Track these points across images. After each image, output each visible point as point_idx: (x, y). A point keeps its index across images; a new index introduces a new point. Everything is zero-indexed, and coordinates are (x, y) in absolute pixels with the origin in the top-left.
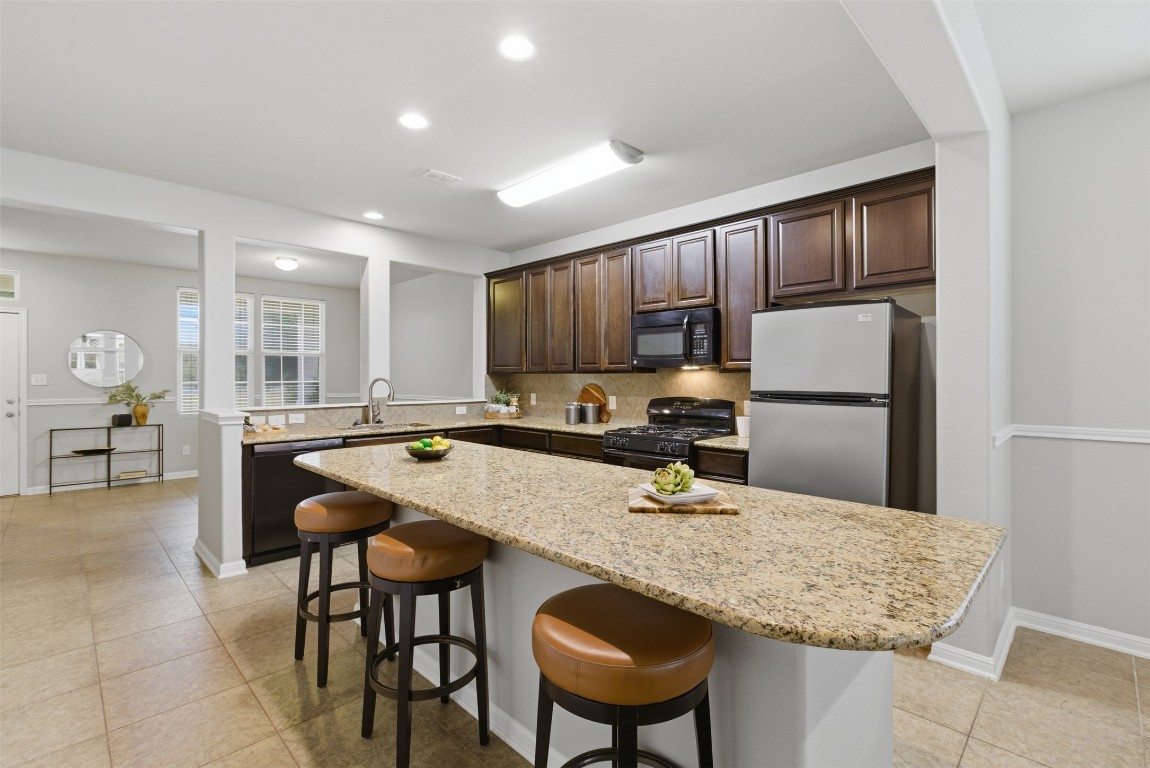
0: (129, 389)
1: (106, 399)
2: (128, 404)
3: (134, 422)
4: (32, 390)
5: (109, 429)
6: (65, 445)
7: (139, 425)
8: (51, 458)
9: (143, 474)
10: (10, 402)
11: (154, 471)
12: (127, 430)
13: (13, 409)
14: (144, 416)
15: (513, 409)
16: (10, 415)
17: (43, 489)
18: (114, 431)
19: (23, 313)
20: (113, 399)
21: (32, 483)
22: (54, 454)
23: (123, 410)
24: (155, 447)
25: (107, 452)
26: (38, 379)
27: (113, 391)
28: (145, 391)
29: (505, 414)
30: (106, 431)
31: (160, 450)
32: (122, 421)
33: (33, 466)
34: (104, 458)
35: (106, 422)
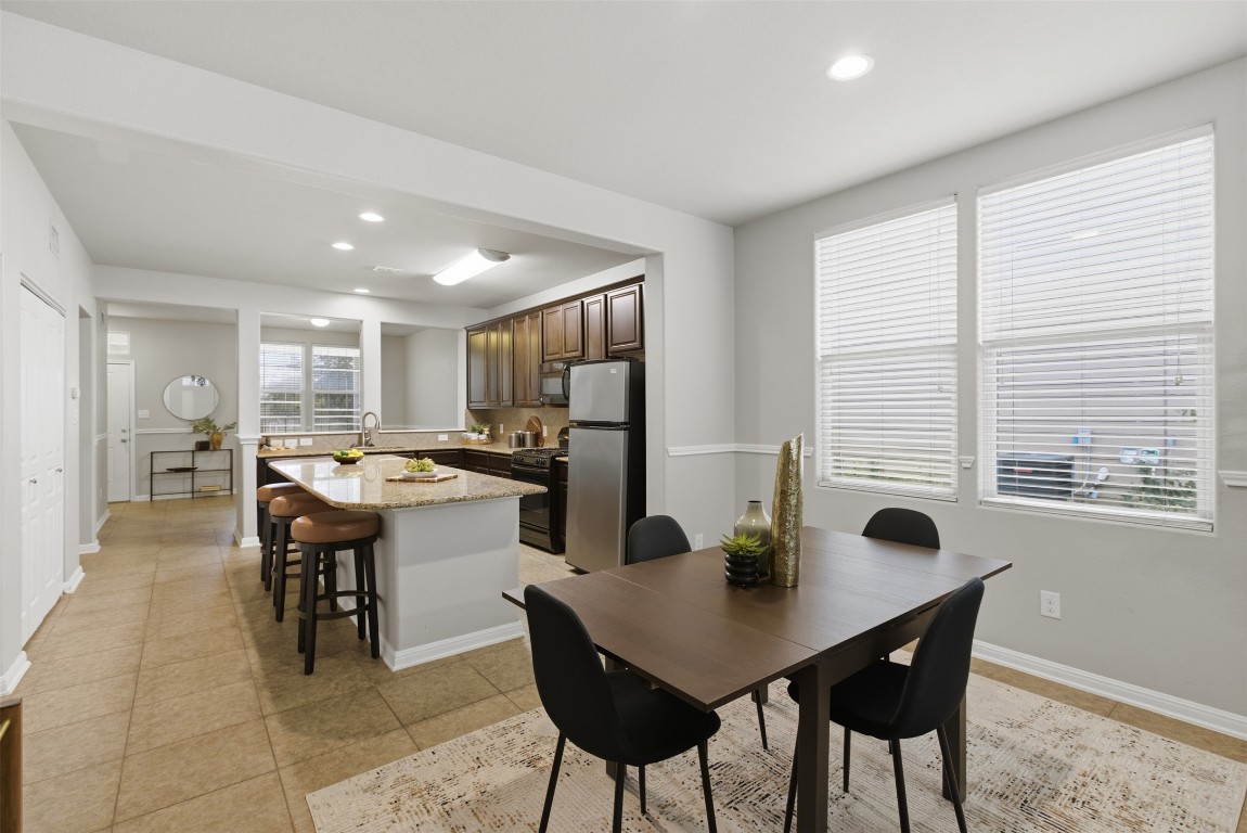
0: (208, 422)
1: (191, 429)
2: (208, 433)
3: (211, 448)
4: (140, 422)
5: (193, 452)
6: (162, 464)
7: (215, 450)
8: (152, 474)
9: (217, 488)
10: (124, 431)
11: (228, 486)
12: (206, 453)
13: (126, 436)
14: (219, 442)
15: (483, 437)
16: (124, 441)
17: (146, 497)
18: (196, 454)
19: (133, 364)
20: (196, 430)
21: (139, 493)
22: (154, 471)
23: (203, 438)
24: (228, 467)
25: (191, 470)
26: (144, 413)
27: (196, 423)
28: (220, 423)
29: (477, 441)
30: (191, 454)
31: (231, 470)
32: (203, 447)
33: (139, 480)
34: (189, 474)
35: (191, 446)
